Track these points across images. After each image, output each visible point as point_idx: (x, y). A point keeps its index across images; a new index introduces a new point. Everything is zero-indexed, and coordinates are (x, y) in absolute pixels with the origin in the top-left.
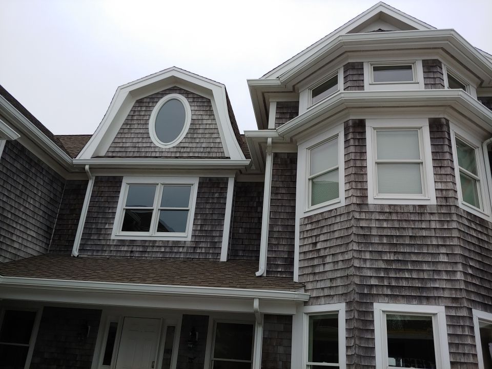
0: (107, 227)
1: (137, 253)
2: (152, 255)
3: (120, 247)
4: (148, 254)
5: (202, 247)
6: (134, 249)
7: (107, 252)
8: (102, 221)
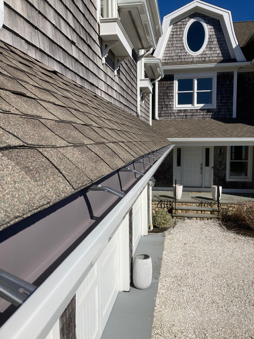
0: (170, 103)
1: (189, 116)
2: (197, 117)
3: (180, 113)
4: (195, 116)
5: (223, 111)
6: (187, 114)
7: (173, 116)
8: (167, 100)
